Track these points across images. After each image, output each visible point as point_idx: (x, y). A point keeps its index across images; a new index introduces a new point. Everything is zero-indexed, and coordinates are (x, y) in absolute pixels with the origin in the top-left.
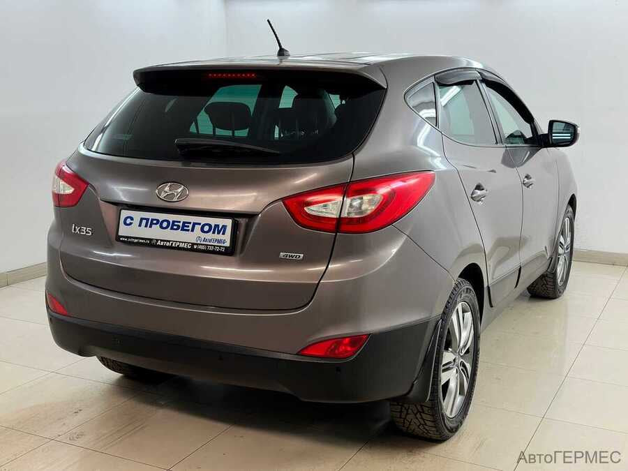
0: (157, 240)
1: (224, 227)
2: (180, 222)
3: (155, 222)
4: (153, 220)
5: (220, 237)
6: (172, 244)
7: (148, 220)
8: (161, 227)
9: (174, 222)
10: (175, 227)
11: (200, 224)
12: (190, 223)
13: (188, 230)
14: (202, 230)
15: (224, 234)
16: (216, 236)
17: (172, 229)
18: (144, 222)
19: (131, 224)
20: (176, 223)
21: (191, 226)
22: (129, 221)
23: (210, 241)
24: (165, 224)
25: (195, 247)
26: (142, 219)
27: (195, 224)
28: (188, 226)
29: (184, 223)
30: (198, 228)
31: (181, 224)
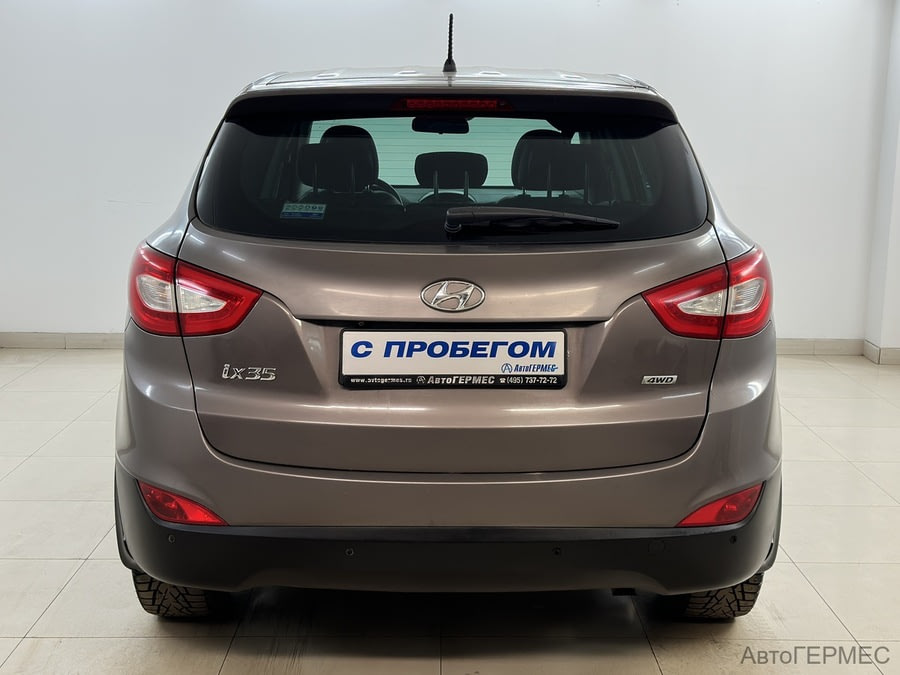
0: (427, 377)
1: (551, 345)
2: (467, 343)
3: (417, 347)
4: (412, 344)
5: (546, 360)
6: (457, 380)
7: (402, 345)
8: (431, 353)
9: (455, 344)
10: (458, 352)
11: (506, 344)
12: (488, 343)
13: (486, 355)
14: (511, 353)
15: (551, 355)
16: (538, 360)
17: (453, 355)
18: (395, 349)
19: (367, 354)
20: (459, 346)
21: (489, 349)
22: (362, 349)
23: (528, 369)
24: (438, 349)
25: (503, 381)
26: (389, 345)
27: (495, 345)
28: (484, 349)
29: (476, 344)
30: (502, 351)
31: (470, 347)
